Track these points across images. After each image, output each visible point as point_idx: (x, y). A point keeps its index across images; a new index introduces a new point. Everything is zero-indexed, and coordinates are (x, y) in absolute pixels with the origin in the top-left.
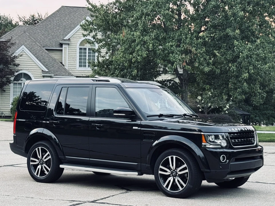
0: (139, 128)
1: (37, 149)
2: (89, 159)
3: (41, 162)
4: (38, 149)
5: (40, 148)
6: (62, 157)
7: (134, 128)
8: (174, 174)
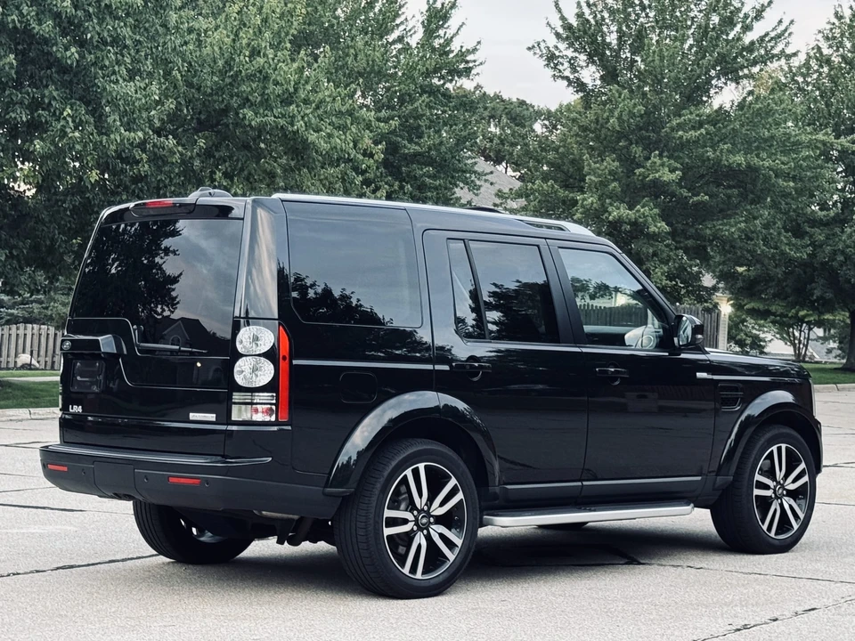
0: (710, 377)
1: (409, 472)
2: (580, 484)
3: (424, 521)
4: (416, 473)
5: (421, 466)
6: (497, 490)
7: (700, 375)
8: (780, 491)
